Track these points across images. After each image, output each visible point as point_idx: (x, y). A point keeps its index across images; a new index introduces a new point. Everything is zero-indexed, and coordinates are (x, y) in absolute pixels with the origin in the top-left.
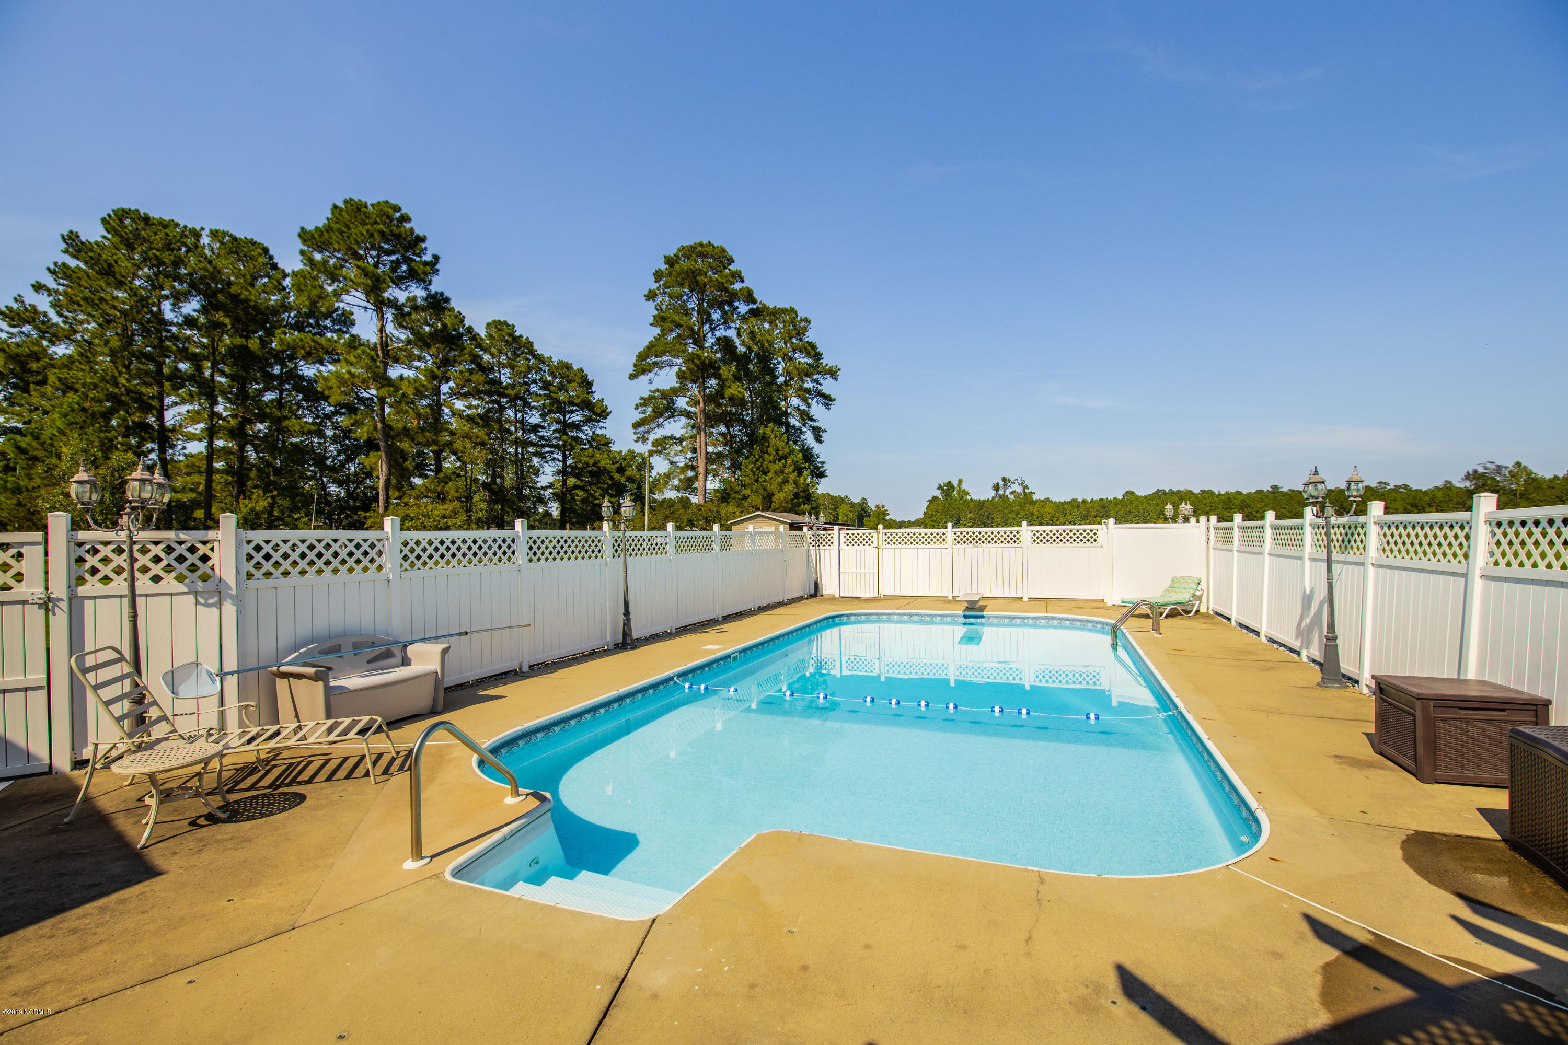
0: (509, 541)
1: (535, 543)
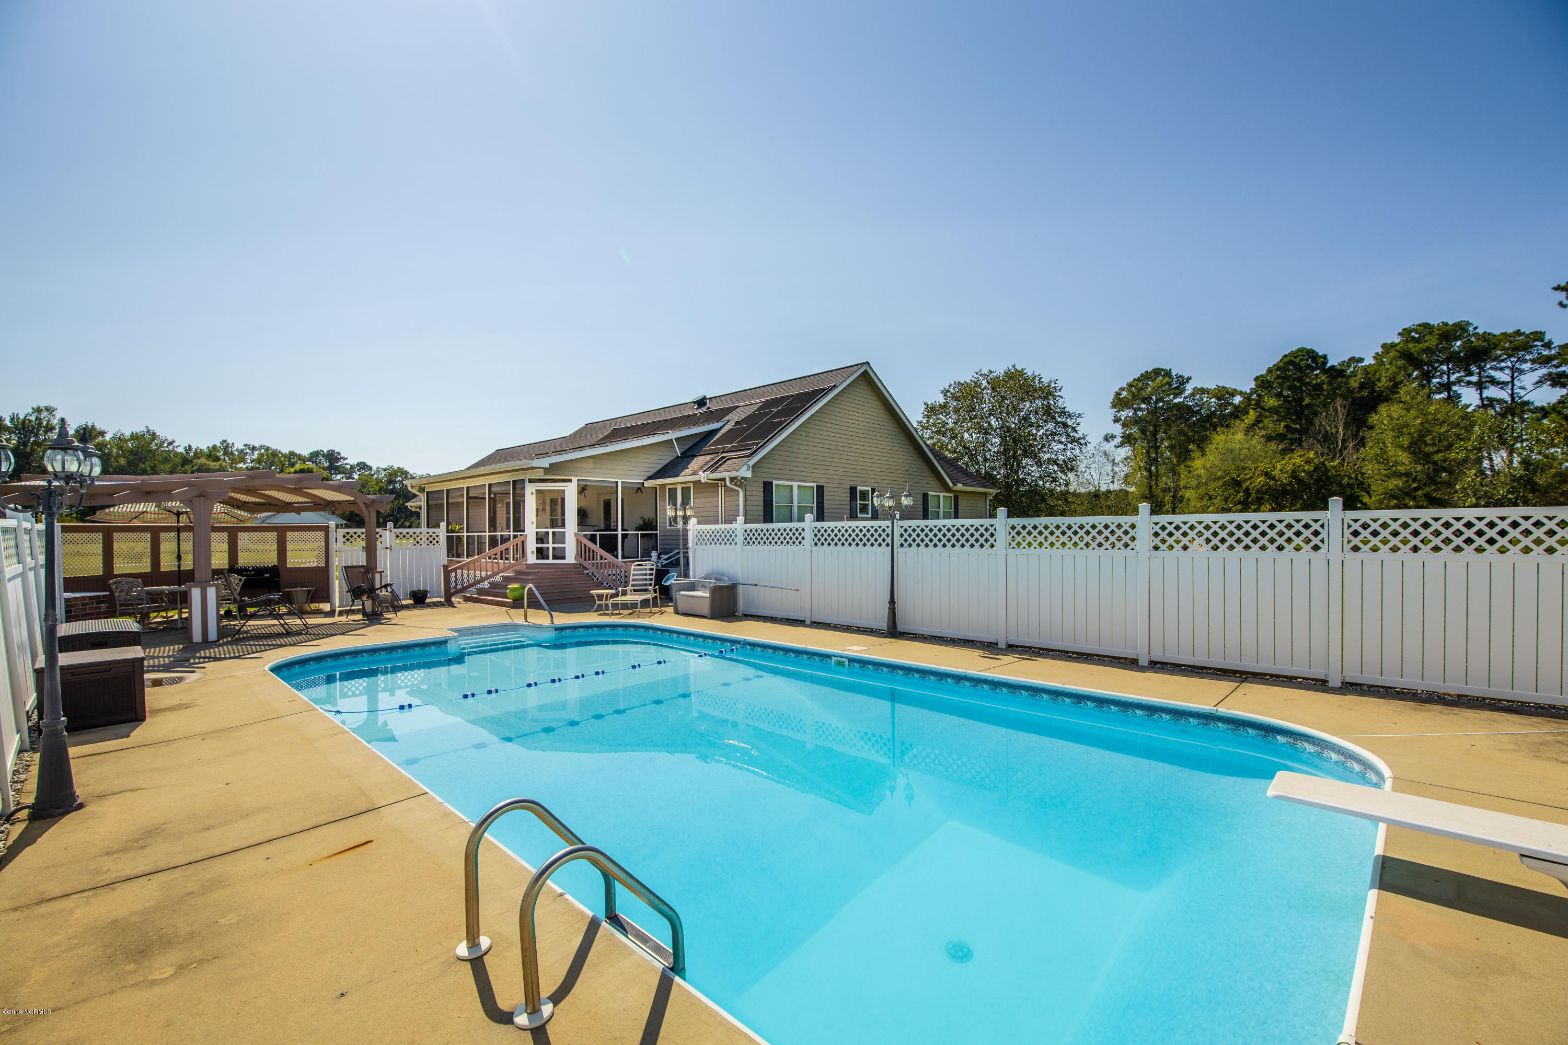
0: (800, 530)
1: (819, 531)
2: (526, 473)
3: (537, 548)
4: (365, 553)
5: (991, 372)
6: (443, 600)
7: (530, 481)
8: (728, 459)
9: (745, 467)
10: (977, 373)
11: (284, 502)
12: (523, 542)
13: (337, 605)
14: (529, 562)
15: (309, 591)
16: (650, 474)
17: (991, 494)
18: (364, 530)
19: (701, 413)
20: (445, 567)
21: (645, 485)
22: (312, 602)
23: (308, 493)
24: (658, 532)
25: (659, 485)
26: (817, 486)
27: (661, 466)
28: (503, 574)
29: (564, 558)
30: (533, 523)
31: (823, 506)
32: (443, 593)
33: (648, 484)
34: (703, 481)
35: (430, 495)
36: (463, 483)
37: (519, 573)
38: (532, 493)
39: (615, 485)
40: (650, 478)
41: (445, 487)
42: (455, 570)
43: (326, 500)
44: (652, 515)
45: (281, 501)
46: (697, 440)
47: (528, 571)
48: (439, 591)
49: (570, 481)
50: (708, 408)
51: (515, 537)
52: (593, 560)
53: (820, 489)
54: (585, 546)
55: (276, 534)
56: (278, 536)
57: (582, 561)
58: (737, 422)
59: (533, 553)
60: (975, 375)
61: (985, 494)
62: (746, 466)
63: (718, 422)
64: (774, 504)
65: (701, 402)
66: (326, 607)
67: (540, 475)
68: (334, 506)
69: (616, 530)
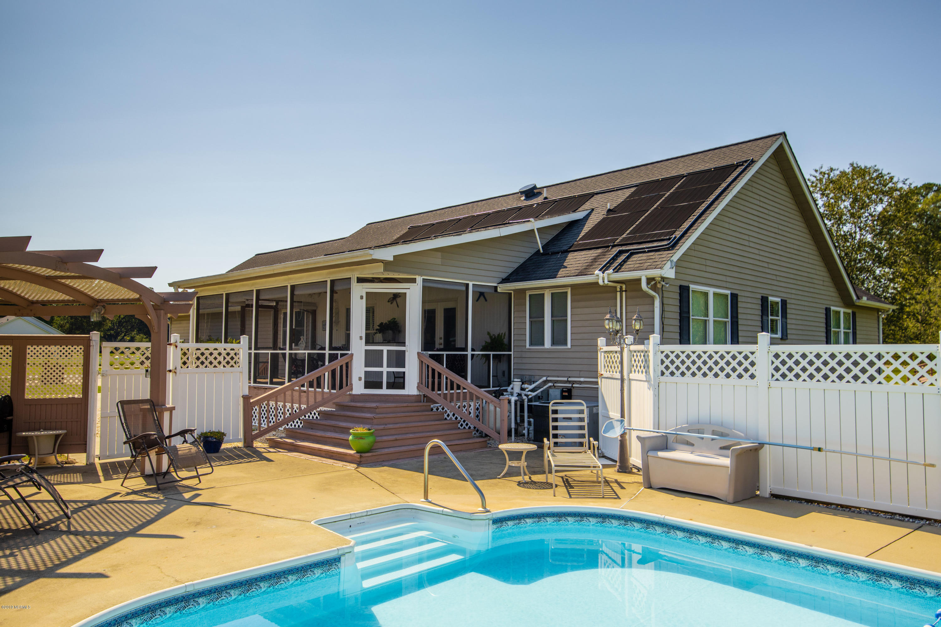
2: (353, 270)
3: (366, 372)
4: (149, 379)
5: (832, 170)
6: (240, 444)
7: (361, 280)
8: (632, 254)
9: (669, 264)
10: (816, 171)
11: (27, 300)
12: (347, 364)
13: (97, 452)
14: (355, 392)
15: (57, 436)
16: (504, 276)
17: (884, 311)
18: (149, 345)
19: (538, 204)
20: (246, 398)
21: (499, 290)
22: (61, 452)
23: (67, 286)
24: (512, 353)
25: (514, 290)
26: (731, 294)
27: (516, 266)
28: (322, 409)
29: (402, 387)
30: (361, 338)
31: (737, 322)
32: (241, 436)
33: (501, 288)
34: (601, 283)
35: (201, 301)
36: (253, 285)
37: (341, 407)
38: (362, 297)
39: (464, 288)
40: (505, 280)
41: (224, 290)
42: (259, 402)
43: (92, 298)
44: (505, 330)
45: (23, 298)
46: (555, 233)
47: (353, 404)
48: (236, 433)
49: (413, 281)
50: (546, 198)
51: (333, 358)
52: (439, 389)
53: (734, 297)
54: (433, 370)
55: (11, 348)
56: (14, 351)
57: (428, 392)
58: (609, 211)
59: (360, 379)
60: (814, 173)
61: (878, 310)
62: (669, 262)
63: (574, 211)
64: (691, 317)
65: (531, 193)
66: (80, 459)
67: (378, 271)
68: (104, 307)
69: (465, 349)
